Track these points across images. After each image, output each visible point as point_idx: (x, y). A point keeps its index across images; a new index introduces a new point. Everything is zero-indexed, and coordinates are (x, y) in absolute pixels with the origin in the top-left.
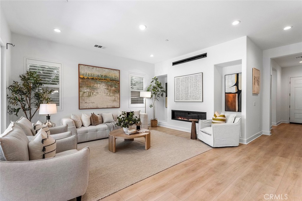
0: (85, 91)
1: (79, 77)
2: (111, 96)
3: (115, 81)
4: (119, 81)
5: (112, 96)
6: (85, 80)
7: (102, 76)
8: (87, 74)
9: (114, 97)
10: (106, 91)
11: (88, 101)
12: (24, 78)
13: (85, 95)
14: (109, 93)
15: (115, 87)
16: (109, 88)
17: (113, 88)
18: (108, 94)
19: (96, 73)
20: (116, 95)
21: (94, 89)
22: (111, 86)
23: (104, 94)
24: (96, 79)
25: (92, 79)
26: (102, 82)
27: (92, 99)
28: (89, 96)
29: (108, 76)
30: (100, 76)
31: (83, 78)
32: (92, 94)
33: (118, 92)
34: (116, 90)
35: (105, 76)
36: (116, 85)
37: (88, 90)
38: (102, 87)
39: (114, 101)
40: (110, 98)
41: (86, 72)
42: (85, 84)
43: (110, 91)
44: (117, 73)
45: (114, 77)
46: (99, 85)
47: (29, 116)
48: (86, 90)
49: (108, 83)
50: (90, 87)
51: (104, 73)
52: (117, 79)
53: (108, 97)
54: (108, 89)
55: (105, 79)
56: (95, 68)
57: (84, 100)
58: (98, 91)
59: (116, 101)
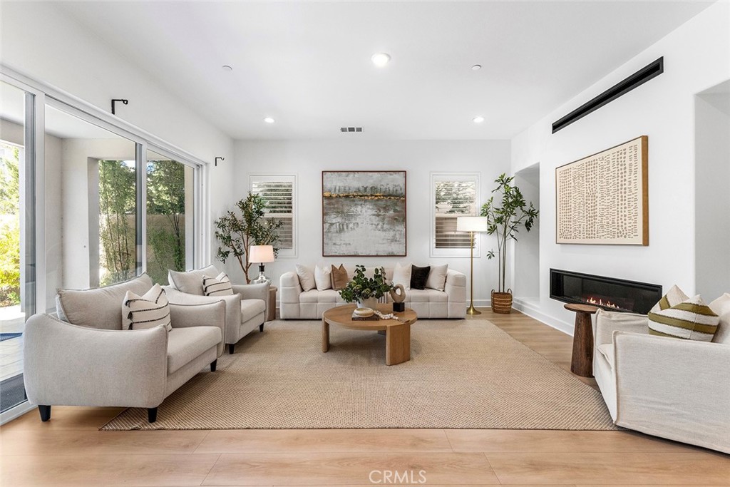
0: (334, 221)
1: (323, 196)
2: (385, 231)
3: (394, 196)
4: (405, 197)
5: (389, 230)
6: (333, 201)
7: (366, 189)
8: (337, 188)
9: (392, 233)
10: (375, 220)
11: (338, 242)
13: (334, 229)
14: (381, 223)
15: (395, 211)
16: (382, 213)
17: (391, 212)
18: (379, 227)
19: (354, 183)
20: (397, 228)
21: (348, 216)
22: (386, 208)
23: (370, 227)
24: (354, 197)
25: (347, 197)
26: (366, 201)
27: (346, 236)
28: (341, 231)
29: (379, 187)
30: (362, 189)
31: (330, 197)
32: (345, 227)
33: (403, 221)
34: (398, 216)
35: (371, 188)
36: (396, 205)
37: (339, 220)
38: (365, 212)
39: (394, 240)
40: (382, 234)
41: (336, 183)
42: (334, 208)
43: (384, 219)
44: (399, 179)
45: (391, 189)
46: (359, 208)
47: (244, 265)
48: (334, 219)
49: (380, 202)
50: (343, 212)
51: (370, 181)
52: (399, 192)
53: (378, 233)
54: (378, 215)
55: (372, 195)
56: (351, 175)
57: (331, 239)
58: (358, 220)
59: (396, 241)
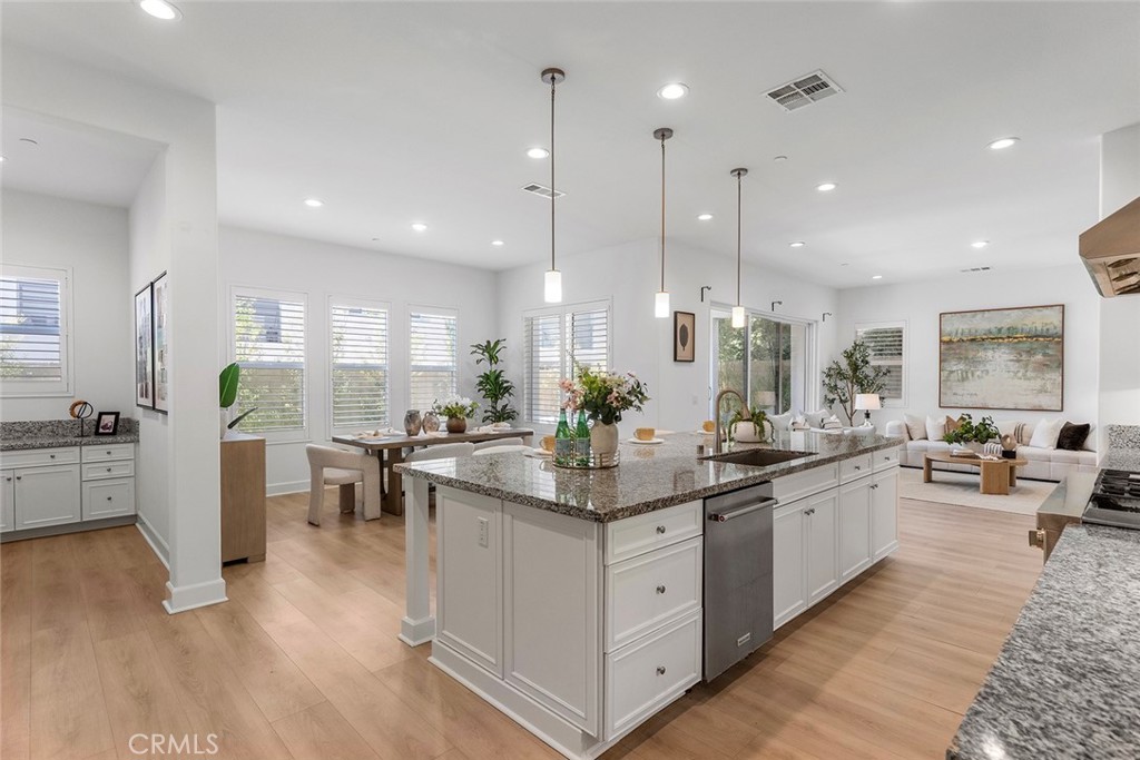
0: (954, 368)
1: (941, 341)
2: (1029, 379)
3: (1039, 336)
4: (1062, 336)
5: (1035, 378)
6: (954, 346)
7: (1000, 330)
8: (960, 331)
10: (1014, 367)
11: (960, 392)
12: (849, 356)
13: (954, 377)
14: (1022, 371)
15: (1045, 355)
16: (1024, 357)
17: (1039, 357)
18: (1020, 374)
19: (982, 325)
20: (1048, 376)
21: (975, 362)
22: (1030, 352)
23: (1006, 375)
24: (983, 340)
25: (972, 340)
26: (1000, 344)
27: (971, 386)
28: (964, 379)
29: (1020, 326)
30: (994, 330)
31: (950, 342)
32: (970, 375)
33: (1058, 367)
34: (1050, 361)
35: (1009, 329)
36: (1047, 347)
37: (962, 367)
38: (999, 359)
39: (1043, 391)
40: (1025, 384)
41: (958, 327)
42: (955, 354)
43: (1027, 365)
44: (1053, 318)
45: (1039, 329)
46: (990, 353)
47: (849, 412)
48: (956, 366)
49: (1021, 345)
50: (967, 358)
51: (1006, 321)
52: (1052, 331)
53: (1017, 382)
54: (1018, 361)
55: (1009, 337)
56: (979, 315)
57: (950, 388)
58: (988, 367)
59: (1046, 392)
